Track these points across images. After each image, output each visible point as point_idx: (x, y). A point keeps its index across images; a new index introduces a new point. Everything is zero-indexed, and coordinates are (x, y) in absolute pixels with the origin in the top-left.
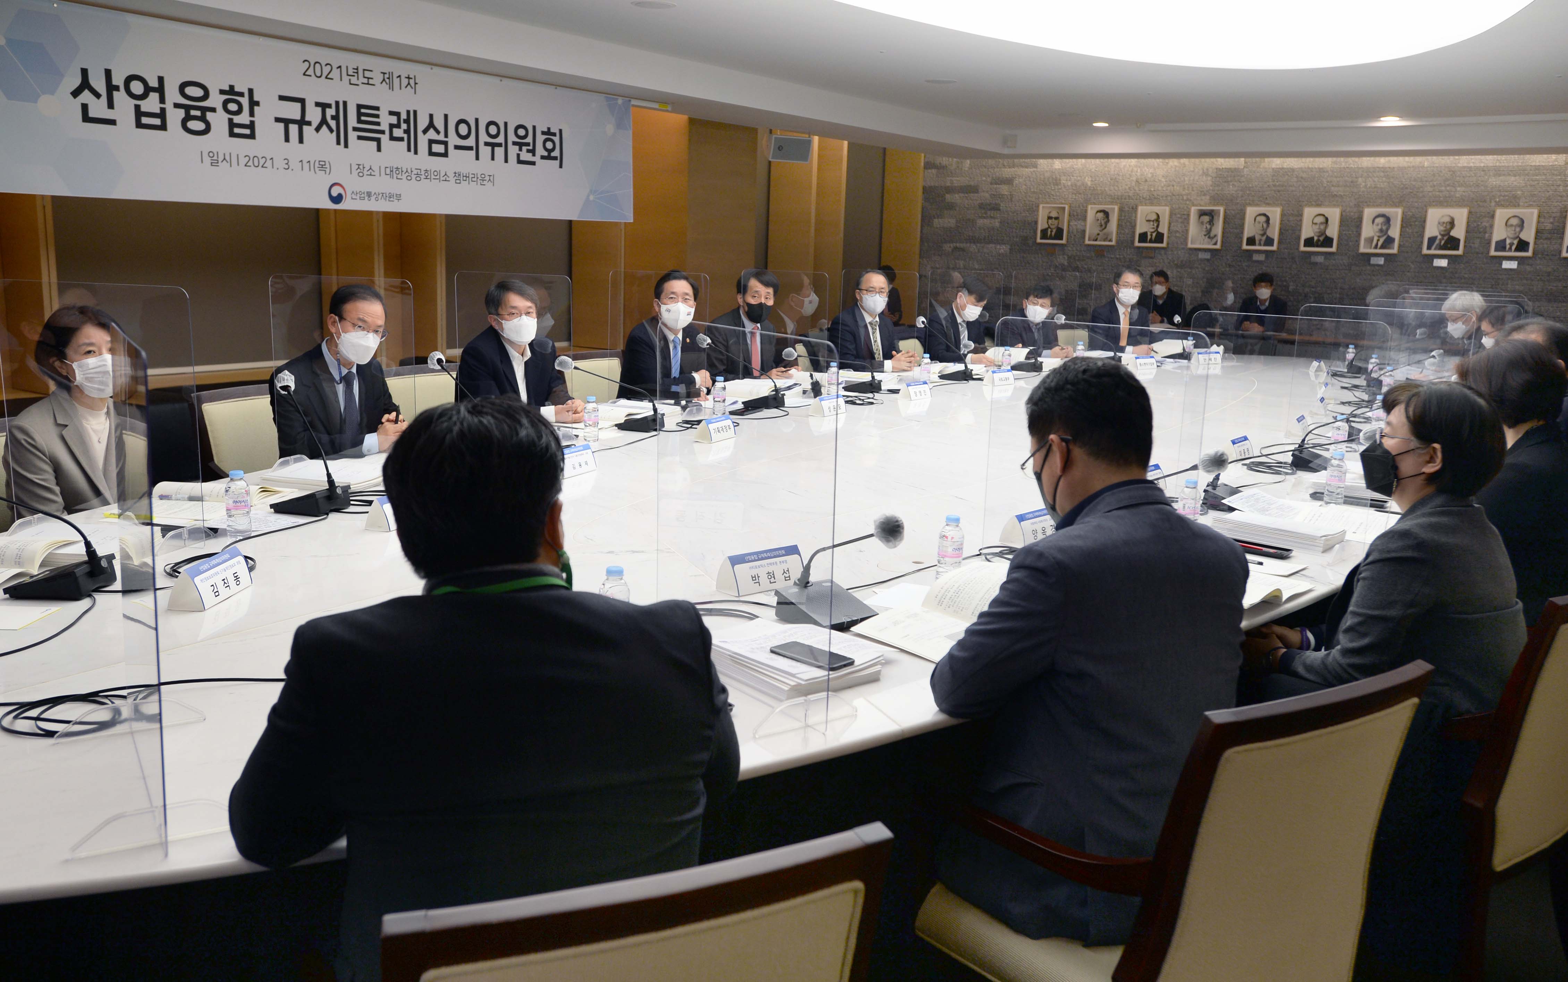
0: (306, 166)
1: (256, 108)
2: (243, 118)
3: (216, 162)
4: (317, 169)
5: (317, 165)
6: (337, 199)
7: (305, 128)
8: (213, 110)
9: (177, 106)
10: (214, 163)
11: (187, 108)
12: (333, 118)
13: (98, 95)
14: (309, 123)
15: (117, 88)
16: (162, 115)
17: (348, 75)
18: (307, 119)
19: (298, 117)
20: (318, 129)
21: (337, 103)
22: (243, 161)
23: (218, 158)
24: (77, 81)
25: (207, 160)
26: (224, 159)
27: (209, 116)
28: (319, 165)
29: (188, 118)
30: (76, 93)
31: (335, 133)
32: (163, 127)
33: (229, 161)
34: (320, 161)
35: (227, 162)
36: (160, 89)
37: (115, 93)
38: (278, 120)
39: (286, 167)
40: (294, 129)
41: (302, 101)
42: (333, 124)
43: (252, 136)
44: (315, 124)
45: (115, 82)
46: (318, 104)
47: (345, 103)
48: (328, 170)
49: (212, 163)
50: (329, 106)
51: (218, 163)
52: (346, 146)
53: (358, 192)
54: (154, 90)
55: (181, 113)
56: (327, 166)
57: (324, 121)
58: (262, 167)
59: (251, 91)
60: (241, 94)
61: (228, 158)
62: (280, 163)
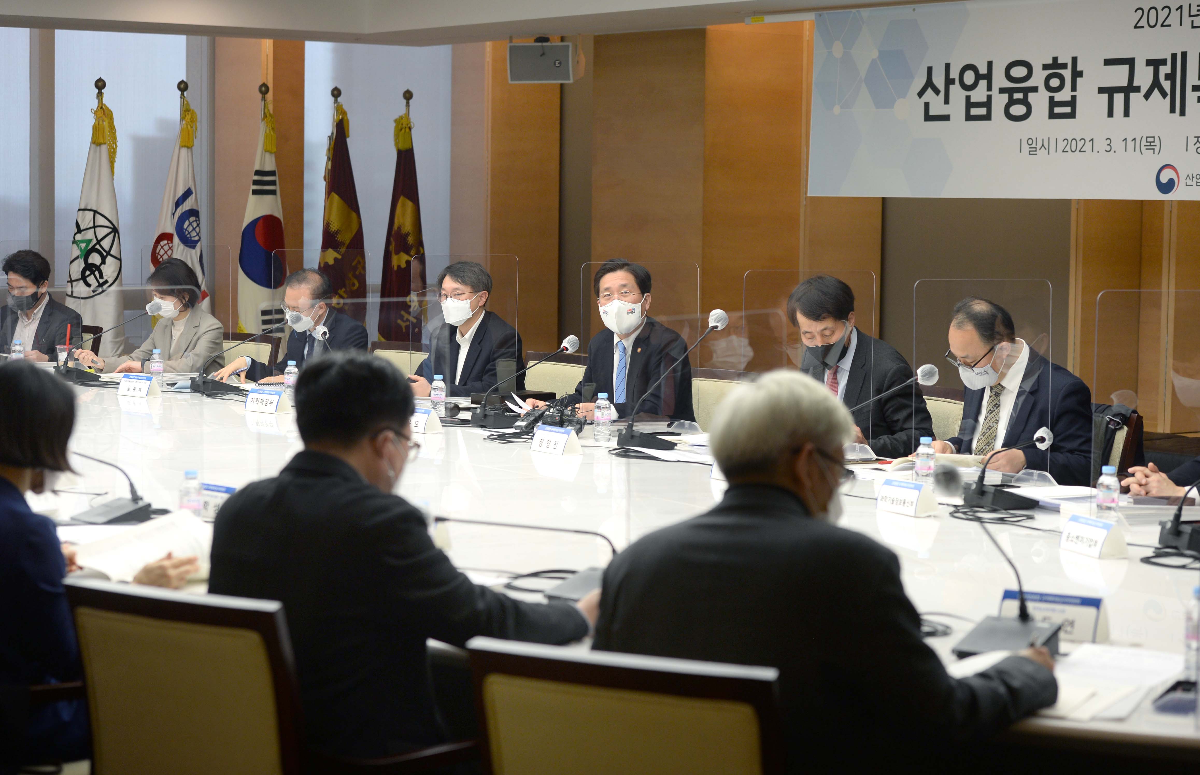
0: (1130, 144)
1: (1079, 79)
2: (1064, 95)
3: (1035, 149)
4: (1143, 148)
5: (1144, 142)
6: (1166, 187)
7: (1133, 96)
8: (1035, 89)
9: (1002, 91)
10: (1033, 152)
11: (1010, 91)
12: (1167, 77)
13: (937, 91)
14: (1137, 89)
15: (952, 82)
16: (988, 104)
17: (1190, 16)
18: (1136, 83)
19: (1125, 84)
20: (1147, 96)
21: (1174, 56)
22: (1061, 145)
23: (1036, 145)
24: (923, 81)
25: (1026, 148)
26: (1043, 145)
27: (1031, 97)
28: (1147, 142)
29: (1012, 102)
30: (921, 94)
31: (1168, 98)
32: (987, 117)
33: (1047, 148)
34: (1147, 137)
35: (1046, 149)
36: (988, 77)
37: (951, 87)
38: (1101, 90)
39: (1108, 148)
40: (1119, 98)
41: (1130, 62)
42: (1167, 85)
43: (1072, 115)
44: (1144, 90)
45: (951, 77)
46: (1149, 63)
47: (1184, 55)
48: (1157, 149)
49: (1030, 151)
50: (1163, 62)
51: (1036, 151)
52: (1183, 113)
53: (1194, 176)
54: (983, 77)
55: (1005, 97)
56: (1157, 142)
57: (1156, 84)
58: (1080, 151)
59: (1075, 60)
60: (1064, 66)
61: (1046, 145)
62: (1101, 145)
